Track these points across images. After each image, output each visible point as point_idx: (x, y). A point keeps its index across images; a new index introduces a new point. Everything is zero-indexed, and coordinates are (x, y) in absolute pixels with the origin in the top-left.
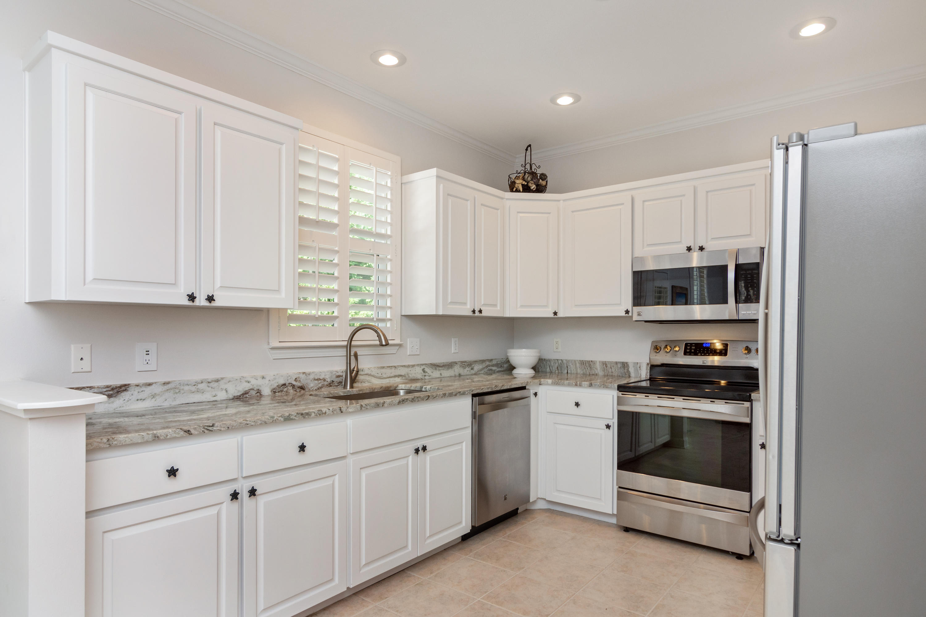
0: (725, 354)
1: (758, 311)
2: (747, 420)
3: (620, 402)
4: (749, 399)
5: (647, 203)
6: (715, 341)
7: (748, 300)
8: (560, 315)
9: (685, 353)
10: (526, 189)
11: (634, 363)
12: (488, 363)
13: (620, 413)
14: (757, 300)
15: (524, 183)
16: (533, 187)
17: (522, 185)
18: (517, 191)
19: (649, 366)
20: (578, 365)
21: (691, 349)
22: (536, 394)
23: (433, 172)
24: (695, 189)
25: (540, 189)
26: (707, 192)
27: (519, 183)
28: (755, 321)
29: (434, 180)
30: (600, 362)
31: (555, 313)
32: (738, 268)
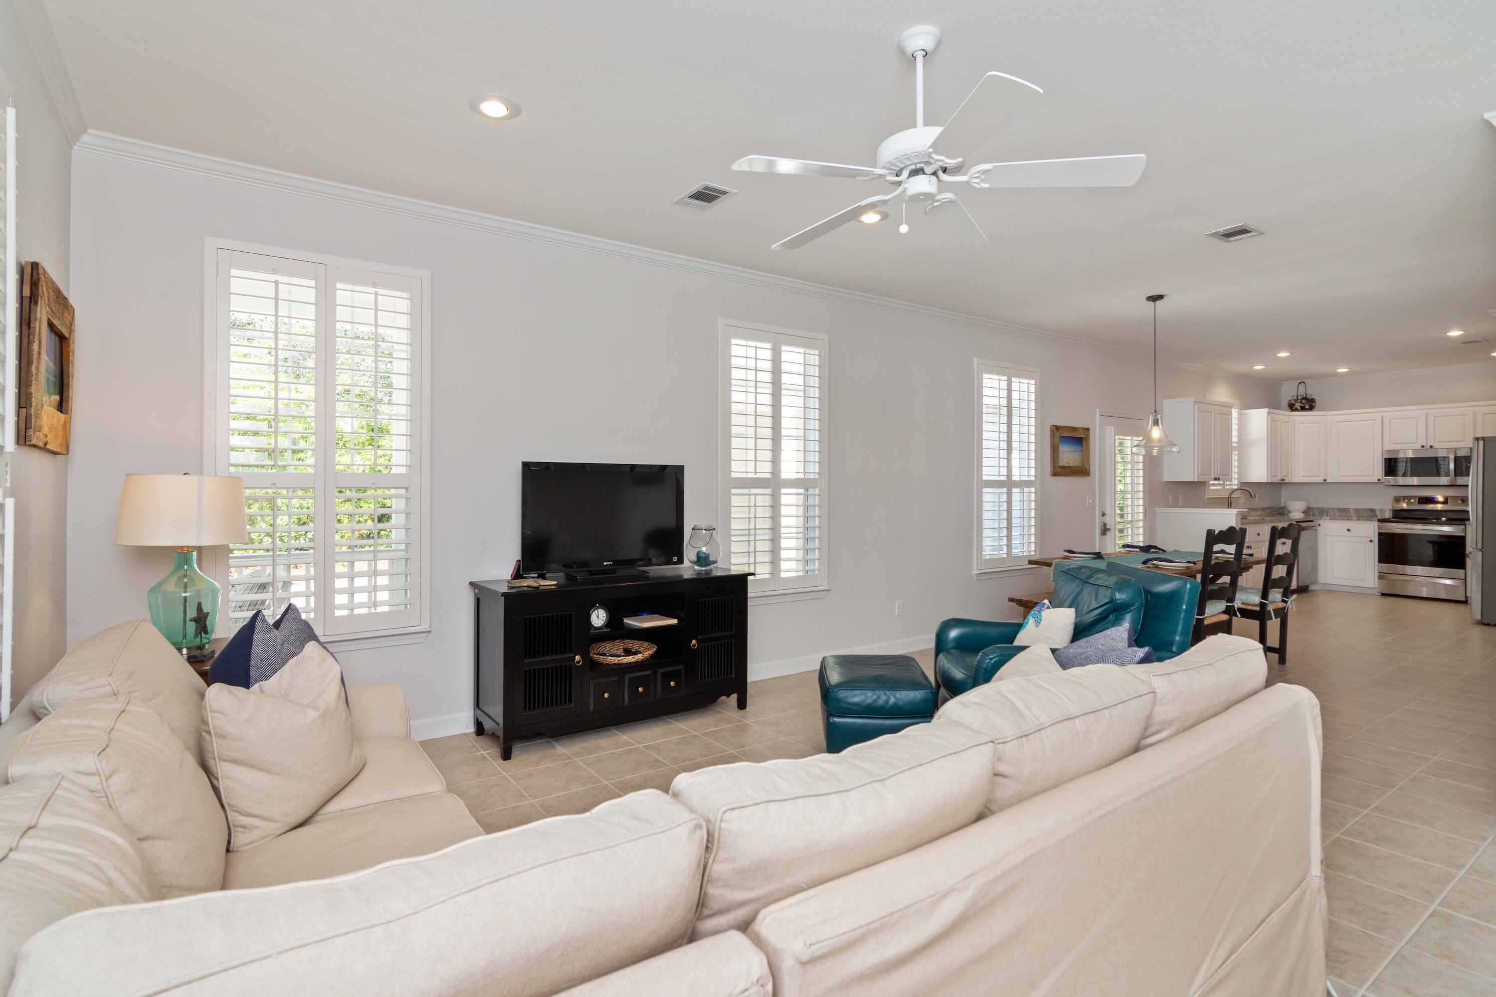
0: (1447, 503)
1: (1468, 480)
2: (1463, 534)
3: (1379, 527)
4: (1465, 525)
5: (1392, 421)
6: (1438, 496)
7: (1462, 475)
8: (1328, 481)
9: (1419, 503)
10: (1303, 409)
11: (1380, 509)
12: (1272, 509)
13: (1380, 534)
14: (1468, 475)
15: (1302, 405)
16: (1307, 407)
17: (1301, 406)
18: (1296, 410)
19: (1392, 511)
20: (1336, 511)
21: (1422, 501)
22: (1320, 525)
23: (1266, 410)
24: (1427, 415)
25: (1311, 408)
26: (1435, 417)
27: (1298, 405)
28: (1467, 486)
29: (1266, 414)
30: (1353, 509)
31: (1325, 480)
32: (1457, 459)
